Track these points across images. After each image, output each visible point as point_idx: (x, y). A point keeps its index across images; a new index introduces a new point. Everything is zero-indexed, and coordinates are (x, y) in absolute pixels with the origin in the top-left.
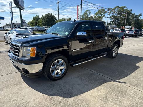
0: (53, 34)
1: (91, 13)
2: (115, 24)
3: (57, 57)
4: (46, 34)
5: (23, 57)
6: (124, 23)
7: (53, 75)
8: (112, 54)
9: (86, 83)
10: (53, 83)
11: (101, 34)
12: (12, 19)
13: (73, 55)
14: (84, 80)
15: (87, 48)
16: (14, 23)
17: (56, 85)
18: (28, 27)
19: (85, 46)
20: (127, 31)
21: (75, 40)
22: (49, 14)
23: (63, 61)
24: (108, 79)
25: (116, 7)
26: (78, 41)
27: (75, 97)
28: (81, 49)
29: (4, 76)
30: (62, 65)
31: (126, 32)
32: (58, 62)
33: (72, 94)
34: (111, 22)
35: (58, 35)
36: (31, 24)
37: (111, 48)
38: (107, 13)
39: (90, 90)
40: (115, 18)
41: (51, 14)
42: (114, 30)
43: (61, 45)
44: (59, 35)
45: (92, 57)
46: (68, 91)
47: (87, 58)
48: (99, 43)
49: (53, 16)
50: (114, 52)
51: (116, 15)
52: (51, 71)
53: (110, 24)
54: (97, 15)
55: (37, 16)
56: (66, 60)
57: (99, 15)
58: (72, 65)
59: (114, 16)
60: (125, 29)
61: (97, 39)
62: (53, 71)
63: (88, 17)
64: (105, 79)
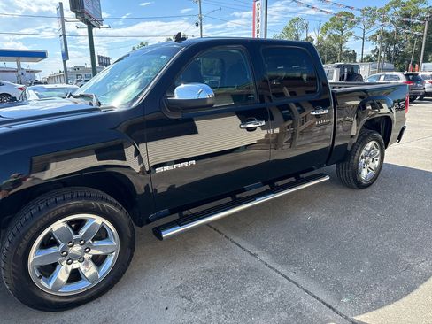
1: (307, 27)
2: (389, 58)
6: (417, 55)
7: (50, 286)
8: (356, 173)
12: (65, 56)
20: (427, 81)
25: (391, 3)
31: (423, 82)
34: (373, 52)
38: (361, 25)
40: (388, 39)
42: (382, 78)
47: (239, 195)
50: (366, 162)
51: (389, 29)
53: (371, 61)
54: (326, 33)
57: (335, 33)
59: (386, 34)
60: (420, 75)
63: (298, 39)
64: (299, 306)
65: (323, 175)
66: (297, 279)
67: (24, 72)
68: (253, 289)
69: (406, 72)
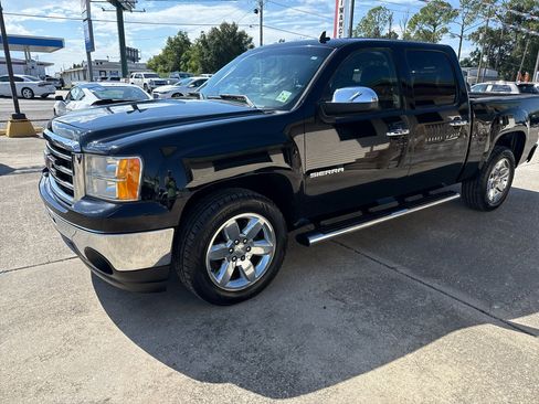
0: (224, 98)
1: (390, 19)
2: (492, 63)
3: (237, 205)
4: (194, 100)
5: (87, 198)
7: (219, 280)
8: (484, 192)
9: (366, 326)
10: (217, 313)
11: (432, 103)
12: (90, 46)
13: (310, 192)
14: (355, 309)
15: (371, 161)
16: (97, 62)
17: (228, 324)
18: (146, 76)
19: (363, 156)
21: (323, 126)
22: (224, 26)
23: (262, 220)
24: (470, 312)
26: (333, 133)
27: (310, 395)
28: (344, 165)
29: (25, 272)
30: (260, 236)
32: (242, 223)
33: (296, 375)
34: (472, 54)
35: (245, 102)
36: (161, 67)
37: (480, 167)
38: (459, 19)
39: (383, 363)
40: (493, 38)
41: (234, 25)
42: (489, 87)
43: (261, 149)
44: (251, 104)
45: (396, 204)
46: (278, 363)
47: (371, 210)
48: (422, 141)
49: (242, 35)
50: (495, 182)
51: (496, 25)
52: (212, 262)
53: (469, 65)
54: (414, 28)
55: (180, 33)
56: (279, 215)
57: (425, 28)
58: (303, 240)
59: (490, 32)
61: (419, 125)
62: (217, 265)
63: (377, 34)
64: (453, 310)
65: (453, 193)
66: (444, 289)
67: (35, 66)
68: (402, 296)
69: (519, 82)
